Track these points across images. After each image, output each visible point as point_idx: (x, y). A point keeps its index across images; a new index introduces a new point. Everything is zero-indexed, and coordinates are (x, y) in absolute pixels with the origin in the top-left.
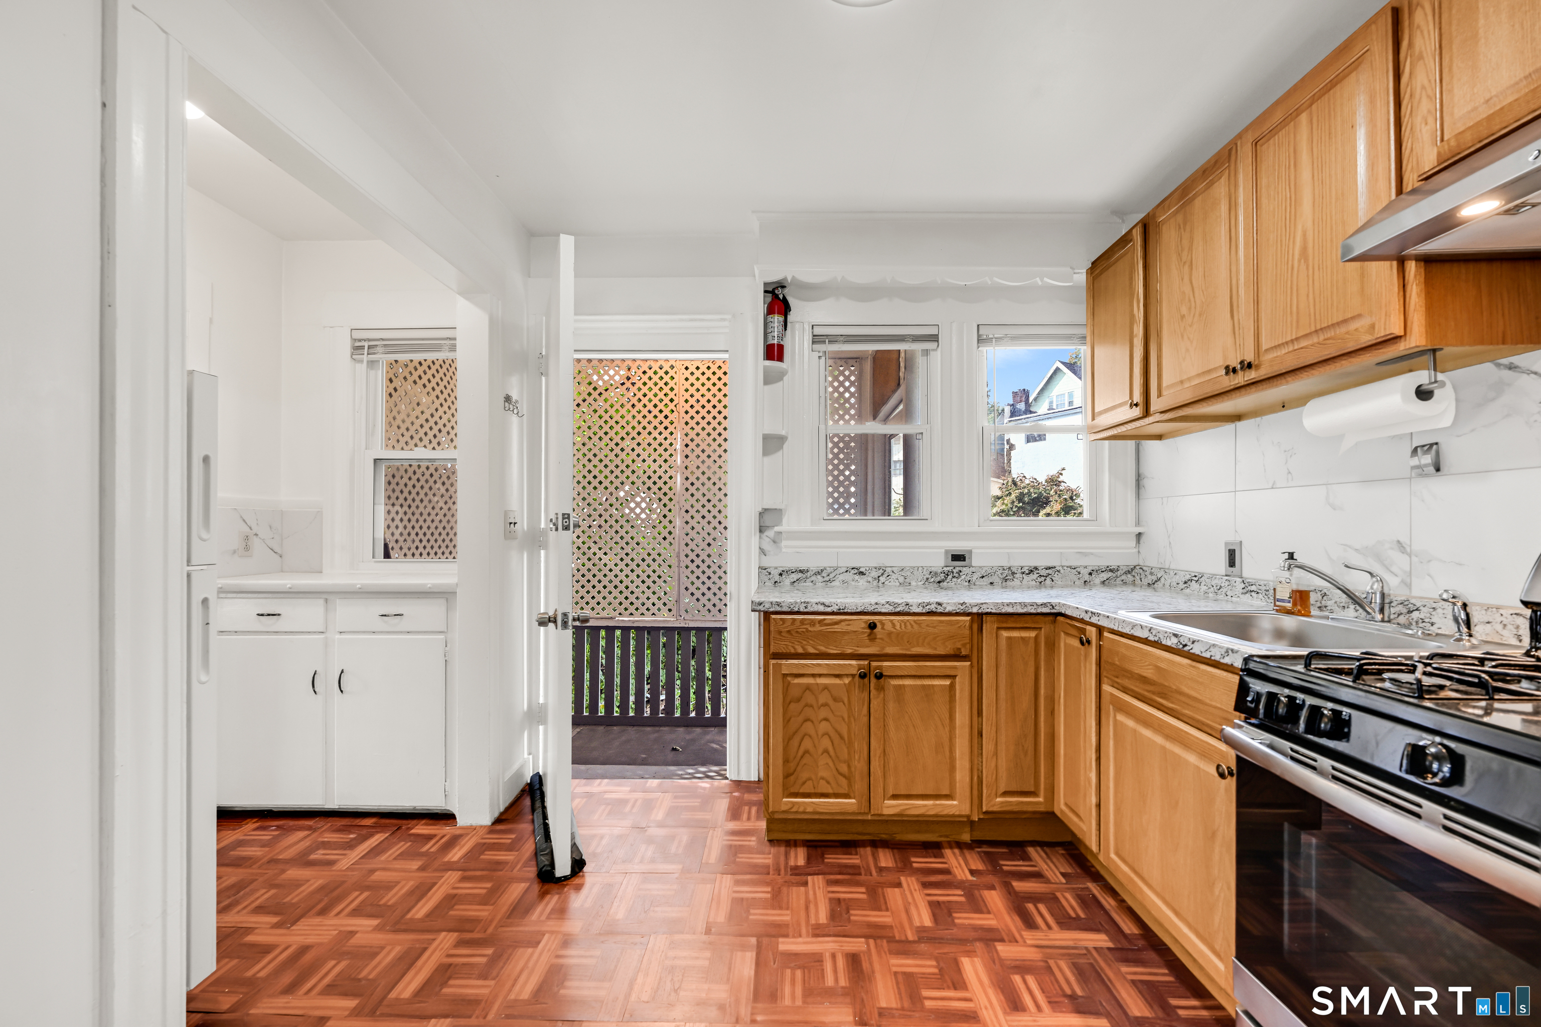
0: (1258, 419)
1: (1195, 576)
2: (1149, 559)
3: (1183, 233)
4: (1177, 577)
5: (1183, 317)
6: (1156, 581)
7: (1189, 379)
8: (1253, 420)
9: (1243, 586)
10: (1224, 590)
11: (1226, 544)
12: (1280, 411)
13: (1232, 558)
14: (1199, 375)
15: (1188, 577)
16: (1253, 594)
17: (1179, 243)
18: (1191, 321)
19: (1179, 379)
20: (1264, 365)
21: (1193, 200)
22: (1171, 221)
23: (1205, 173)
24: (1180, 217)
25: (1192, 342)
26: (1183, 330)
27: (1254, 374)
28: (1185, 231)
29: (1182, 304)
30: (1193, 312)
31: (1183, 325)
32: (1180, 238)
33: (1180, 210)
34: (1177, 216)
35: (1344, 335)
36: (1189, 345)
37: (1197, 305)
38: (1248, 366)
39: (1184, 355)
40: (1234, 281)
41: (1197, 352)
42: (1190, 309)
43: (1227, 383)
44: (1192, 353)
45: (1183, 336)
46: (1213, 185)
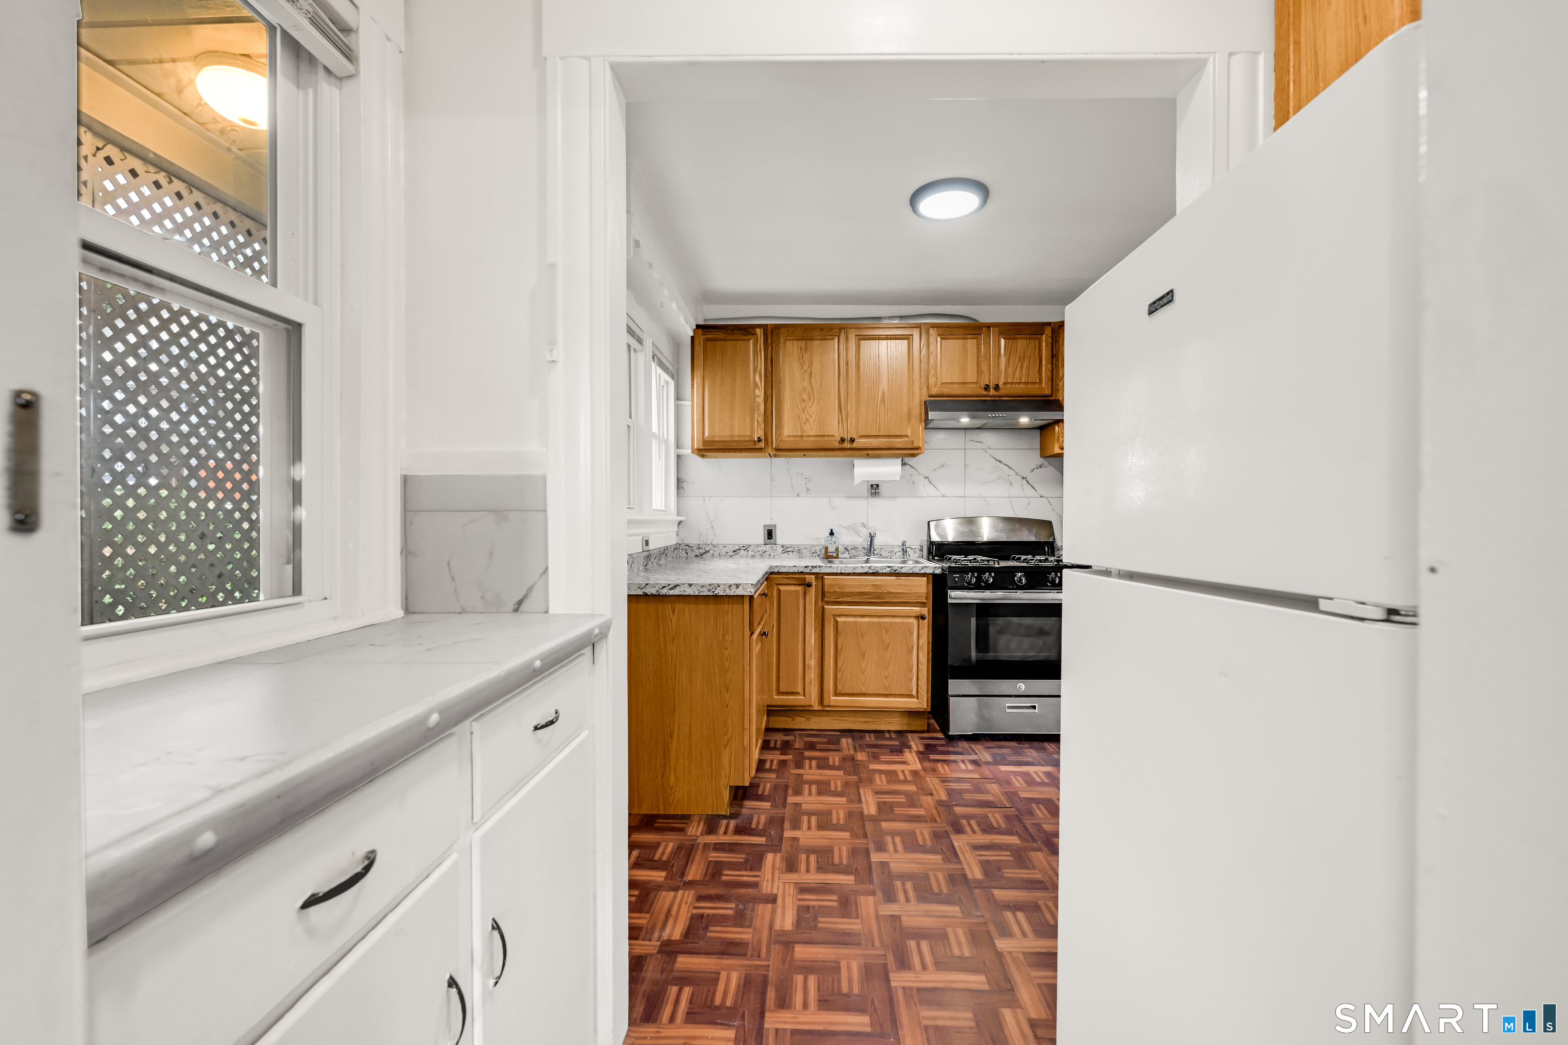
0: (788, 459)
1: (744, 547)
2: (693, 540)
3: (804, 353)
4: (726, 548)
5: (804, 400)
6: (704, 553)
7: (808, 436)
8: (784, 459)
9: (783, 549)
10: (768, 553)
11: (765, 526)
12: (803, 457)
13: (770, 534)
14: (816, 436)
15: (737, 548)
16: (789, 553)
17: (801, 357)
18: (810, 404)
19: (800, 434)
20: (860, 442)
21: (813, 340)
22: (794, 342)
23: (822, 330)
24: (802, 344)
25: (811, 417)
26: (803, 407)
27: (855, 445)
28: (806, 353)
29: (803, 393)
30: (812, 400)
31: (803, 405)
32: (801, 355)
33: (802, 340)
34: (800, 342)
35: (900, 442)
36: (808, 417)
37: (816, 398)
38: (852, 440)
39: (804, 422)
40: (842, 396)
41: (815, 423)
42: (810, 398)
43: (837, 445)
44: (811, 422)
45: (803, 411)
46: (827, 340)
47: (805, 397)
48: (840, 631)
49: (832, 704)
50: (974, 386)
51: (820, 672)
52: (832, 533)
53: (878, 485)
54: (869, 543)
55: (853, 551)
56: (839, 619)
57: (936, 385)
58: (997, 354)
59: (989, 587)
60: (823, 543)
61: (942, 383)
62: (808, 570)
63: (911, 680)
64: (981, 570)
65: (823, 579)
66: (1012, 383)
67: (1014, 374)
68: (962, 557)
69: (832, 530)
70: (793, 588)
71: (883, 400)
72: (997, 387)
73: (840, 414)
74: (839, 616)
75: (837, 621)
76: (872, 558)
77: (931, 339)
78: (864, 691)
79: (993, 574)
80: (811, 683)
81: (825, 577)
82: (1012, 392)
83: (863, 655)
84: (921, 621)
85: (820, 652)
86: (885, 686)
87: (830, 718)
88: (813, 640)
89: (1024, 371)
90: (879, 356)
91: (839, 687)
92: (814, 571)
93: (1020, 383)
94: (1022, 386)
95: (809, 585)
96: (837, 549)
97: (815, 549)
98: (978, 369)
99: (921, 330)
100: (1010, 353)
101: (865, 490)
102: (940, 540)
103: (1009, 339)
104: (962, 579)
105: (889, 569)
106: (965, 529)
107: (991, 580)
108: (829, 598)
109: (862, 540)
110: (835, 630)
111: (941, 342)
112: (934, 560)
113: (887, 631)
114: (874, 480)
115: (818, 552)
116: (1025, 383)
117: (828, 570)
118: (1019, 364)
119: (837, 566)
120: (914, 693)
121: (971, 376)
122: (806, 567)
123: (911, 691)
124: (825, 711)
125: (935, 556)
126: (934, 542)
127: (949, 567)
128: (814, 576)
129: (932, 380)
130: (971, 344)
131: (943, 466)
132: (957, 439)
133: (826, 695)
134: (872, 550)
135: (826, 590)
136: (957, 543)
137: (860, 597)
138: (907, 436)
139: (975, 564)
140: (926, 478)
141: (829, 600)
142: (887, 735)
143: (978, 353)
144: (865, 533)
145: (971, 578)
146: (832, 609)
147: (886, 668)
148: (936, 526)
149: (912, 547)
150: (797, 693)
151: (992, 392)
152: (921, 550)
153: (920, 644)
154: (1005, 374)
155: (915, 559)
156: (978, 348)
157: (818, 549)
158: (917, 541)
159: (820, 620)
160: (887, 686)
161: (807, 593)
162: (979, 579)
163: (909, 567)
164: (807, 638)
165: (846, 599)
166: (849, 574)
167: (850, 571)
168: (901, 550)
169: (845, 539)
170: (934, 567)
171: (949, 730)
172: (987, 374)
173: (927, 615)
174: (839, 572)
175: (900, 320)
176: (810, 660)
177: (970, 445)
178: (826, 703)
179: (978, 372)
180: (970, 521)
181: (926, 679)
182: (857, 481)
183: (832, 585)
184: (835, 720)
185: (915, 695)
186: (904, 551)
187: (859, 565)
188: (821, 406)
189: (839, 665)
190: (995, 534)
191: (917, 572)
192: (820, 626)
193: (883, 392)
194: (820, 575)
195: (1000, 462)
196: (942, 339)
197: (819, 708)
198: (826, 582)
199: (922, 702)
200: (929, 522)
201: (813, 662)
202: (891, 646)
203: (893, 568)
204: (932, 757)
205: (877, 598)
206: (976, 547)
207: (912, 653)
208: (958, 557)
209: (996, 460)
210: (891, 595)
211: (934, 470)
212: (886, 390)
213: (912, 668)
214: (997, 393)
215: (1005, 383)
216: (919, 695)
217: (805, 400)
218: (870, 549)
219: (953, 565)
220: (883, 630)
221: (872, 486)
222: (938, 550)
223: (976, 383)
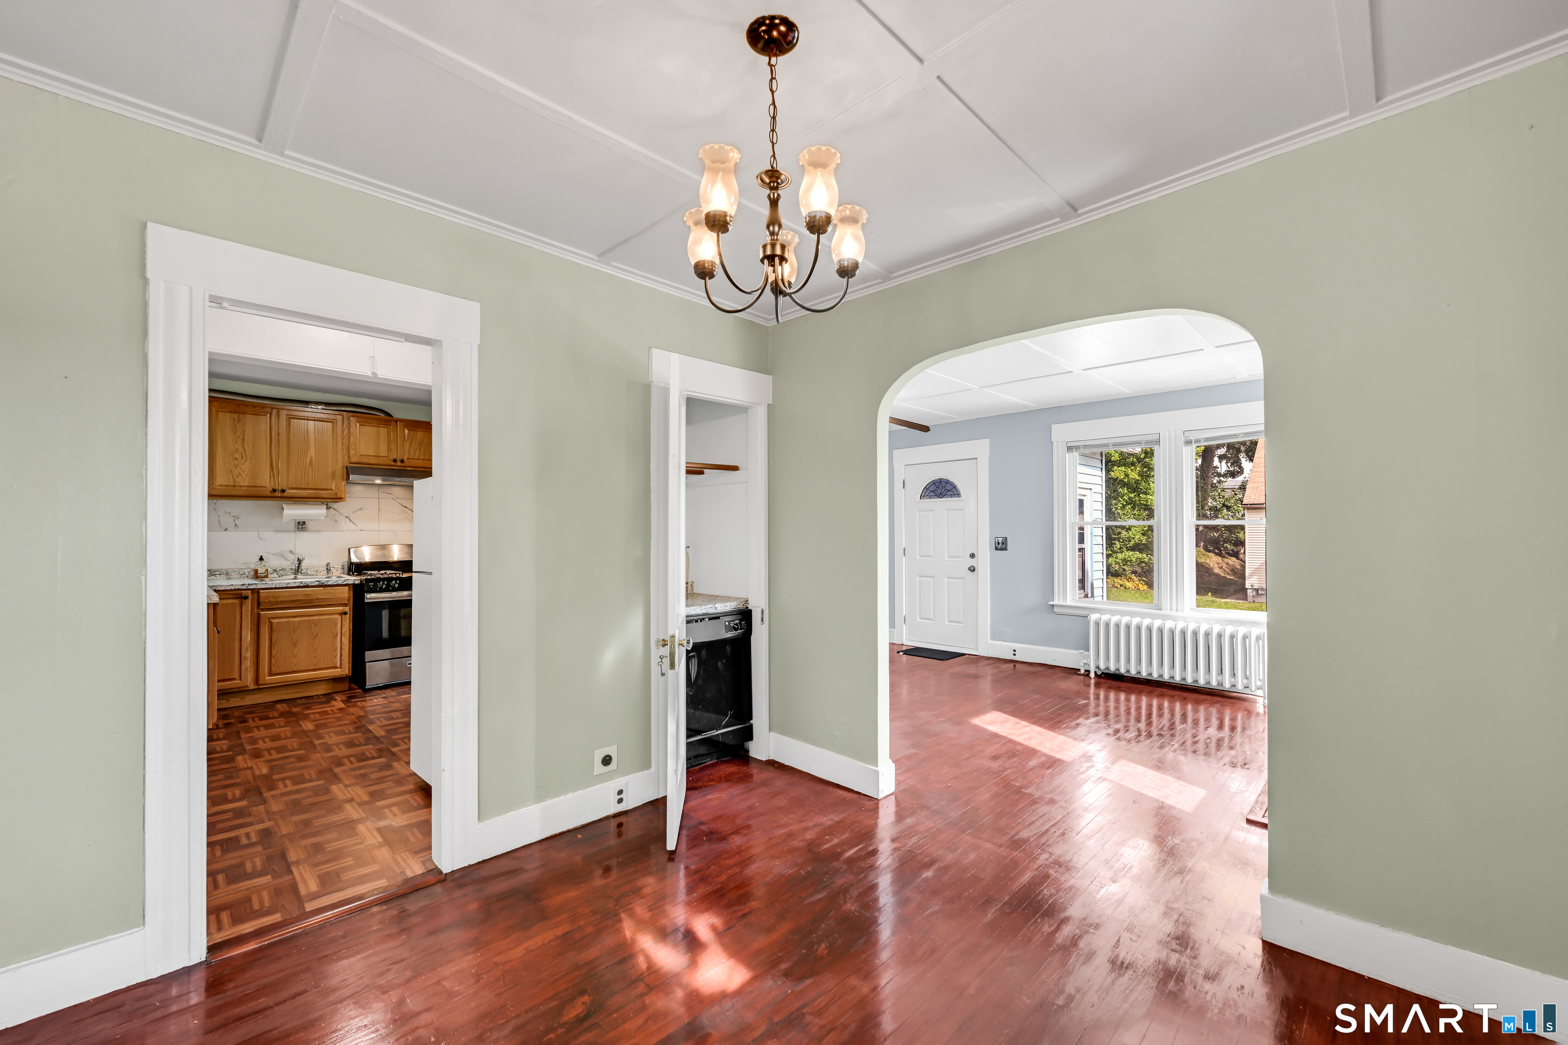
3: (237, 423)
5: (236, 459)
7: (241, 486)
14: (248, 486)
16: (217, 575)
17: (234, 426)
18: (242, 462)
19: (232, 484)
20: (290, 492)
21: (246, 414)
22: (227, 414)
23: (254, 407)
24: (236, 416)
25: (243, 472)
26: (236, 464)
27: (285, 494)
28: (238, 423)
29: (235, 453)
30: (244, 459)
31: (236, 463)
32: (234, 424)
33: (235, 412)
34: (232, 414)
35: (326, 494)
36: (241, 472)
37: (248, 458)
38: (283, 491)
39: (237, 475)
40: (274, 458)
41: (247, 477)
42: (242, 457)
43: (269, 494)
44: (244, 476)
45: (236, 467)
46: (260, 415)
47: (237, 456)
48: (274, 629)
49: (267, 682)
50: (385, 458)
51: (255, 661)
52: (261, 559)
53: (304, 522)
54: (297, 565)
55: (281, 572)
56: (273, 621)
57: (355, 456)
58: (403, 439)
59: (394, 590)
60: (253, 566)
61: (361, 455)
62: (245, 587)
63: (336, 657)
64: (390, 580)
65: (258, 593)
66: (413, 459)
67: (415, 453)
68: (376, 572)
69: (261, 557)
70: (230, 601)
71: (311, 463)
72: (402, 461)
73: (271, 471)
74: (274, 618)
75: (272, 622)
76: (299, 576)
77: (352, 425)
78: (295, 669)
79: (398, 582)
80: (247, 669)
81: (260, 591)
82: (413, 465)
83: (295, 644)
84: (344, 616)
85: (256, 646)
86: (314, 663)
87: (263, 694)
88: (249, 638)
89: (422, 452)
90: (307, 432)
91: (274, 669)
92: (250, 587)
93: (419, 459)
94: (420, 461)
95: (246, 598)
96: (267, 570)
97: (244, 571)
98: (388, 448)
99: (343, 417)
100: (412, 439)
101: (292, 526)
102: (358, 561)
103: (411, 430)
104: (375, 586)
105: (318, 583)
106: (379, 553)
107: (397, 586)
108: (264, 606)
109: (289, 563)
110: (270, 629)
111: (360, 428)
112: (354, 575)
113: (316, 625)
114: (301, 519)
115: (247, 574)
116: (422, 459)
117: (264, 586)
118: (419, 448)
119: (269, 583)
120: (338, 665)
121: (383, 452)
122: (242, 585)
123: (337, 664)
124: (260, 688)
125: (355, 572)
126: (354, 563)
127: (366, 579)
128: (250, 591)
129: (352, 452)
130: (383, 431)
131: (361, 509)
132: (373, 492)
133: (261, 677)
134: (300, 570)
135: (261, 600)
136: (373, 563)
137: (293, 604)
138: (332, 490)
139: (385, 576)
140: (346, 517)
141: (264, 607)
142: (316, 697)
143: (388, 437)
144: (293, 558)
145: (382, 585)
146: (267, 614)
147: (315, 651)
148: (355, 552)
149: (335, 567)
150: (234, 679)
151: (399, 463)
152: (343, 569)
153: (343, 631)
154: (408, 452)
155: (338, 575)
156: (388, 434)
157: (246, 571)
158: (338, 563)
159: (256, 623)
160: (315, 663)
161: (243, 604)
162: (388, 585)
163: (333, 580)
164: (243, 637)
165: (280, 606)
166: (282, 588)
167: (284, 586)
168: (325, 569)
169: (273, 562)
170: (354, 579)
171: (365, 684)
172: (395, 452)
173: (348, 611)
174: (274, 586)
175: (325, 406)
176: (246, 653)
177: (382, 495)
178: (261, 682)
179: (388, 450)
180: (384, 547)
181: (348, 655)
182: (285, 519)
183: (267, 597)
184: (268, 695)
185: (339, 667)
186: (328, 570)
187: (288, 580)
188: (253, 464)
189: (274, 653)
190: (402, 555)
191: (340, 583)
192: (256, 627)
193: (311, 458)
194: (255, 591)
195: (406, 507)
196: (360, 425)
197: (255, 687)
198: (261, 595)
199: (345, 670)
200: (349, 549)
201: (248, 654)
202: (319, 635)
203: (321, 582)
204: (352, 701)
205: (309, 603)
206: (387, 565)
207: (337, 638)
208: (373, 572)
209: (403, 506)
210: (319, 600)
211: (354, 512)
212: (314, 456)
213: (337, 648)
214: (403, 465)
215: (409, 459)
216: (342, 666)
217: (238, 459)
218: (298, 570)
219: (369, 577)
220: (312, 625)
221: (299, 523)
222: (357, 568)
223: (387, 457)
